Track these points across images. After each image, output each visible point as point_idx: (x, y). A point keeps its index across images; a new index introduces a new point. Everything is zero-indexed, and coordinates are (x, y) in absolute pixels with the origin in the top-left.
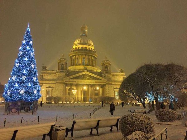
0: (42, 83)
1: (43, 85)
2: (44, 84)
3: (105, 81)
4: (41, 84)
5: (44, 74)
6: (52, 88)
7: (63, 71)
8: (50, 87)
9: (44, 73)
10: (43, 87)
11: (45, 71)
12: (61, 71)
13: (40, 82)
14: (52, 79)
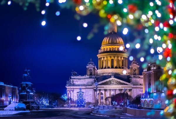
1: (74, 90)
4: (72, 89)
7: (92, 77)
9: (74, 79)
10: (74, 92)
11: (75, 77)
12: (90, 77)
13: (72, 87)
14: (82, 84)
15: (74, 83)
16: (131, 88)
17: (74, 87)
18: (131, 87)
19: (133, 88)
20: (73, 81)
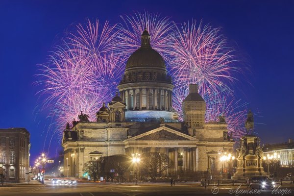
0: (84, 146)
1: (84, 148)
2: (86, 148)
3: (195, 142)
4: (82, 147)
5: (84, 129)
6: (100, 153)
7: (120, 125)
8: (96, 152)
9: (85, 127)
10: (85, 152)
11: (86, 124)
12: (116, 125)
13: (80, 143)
14: (99, 138)
15: (85, 135)
16: (195, 146)
17: (85, 143)
18: (195, 144)
19: (198, 145)
20: (83, 131)
